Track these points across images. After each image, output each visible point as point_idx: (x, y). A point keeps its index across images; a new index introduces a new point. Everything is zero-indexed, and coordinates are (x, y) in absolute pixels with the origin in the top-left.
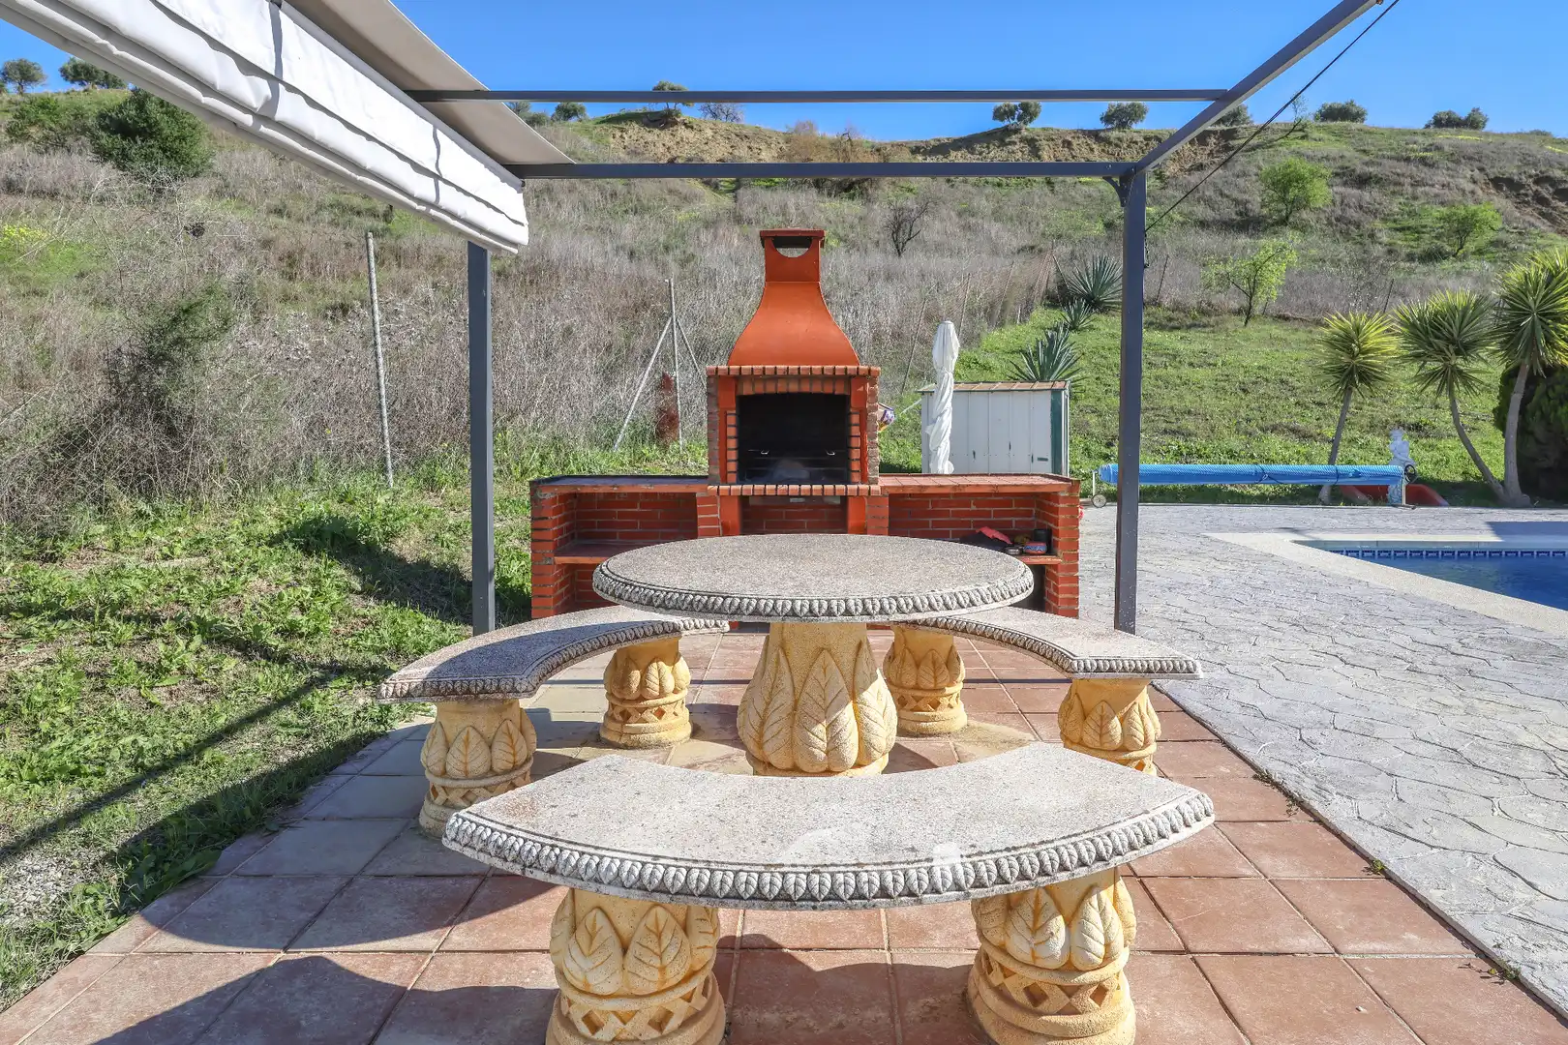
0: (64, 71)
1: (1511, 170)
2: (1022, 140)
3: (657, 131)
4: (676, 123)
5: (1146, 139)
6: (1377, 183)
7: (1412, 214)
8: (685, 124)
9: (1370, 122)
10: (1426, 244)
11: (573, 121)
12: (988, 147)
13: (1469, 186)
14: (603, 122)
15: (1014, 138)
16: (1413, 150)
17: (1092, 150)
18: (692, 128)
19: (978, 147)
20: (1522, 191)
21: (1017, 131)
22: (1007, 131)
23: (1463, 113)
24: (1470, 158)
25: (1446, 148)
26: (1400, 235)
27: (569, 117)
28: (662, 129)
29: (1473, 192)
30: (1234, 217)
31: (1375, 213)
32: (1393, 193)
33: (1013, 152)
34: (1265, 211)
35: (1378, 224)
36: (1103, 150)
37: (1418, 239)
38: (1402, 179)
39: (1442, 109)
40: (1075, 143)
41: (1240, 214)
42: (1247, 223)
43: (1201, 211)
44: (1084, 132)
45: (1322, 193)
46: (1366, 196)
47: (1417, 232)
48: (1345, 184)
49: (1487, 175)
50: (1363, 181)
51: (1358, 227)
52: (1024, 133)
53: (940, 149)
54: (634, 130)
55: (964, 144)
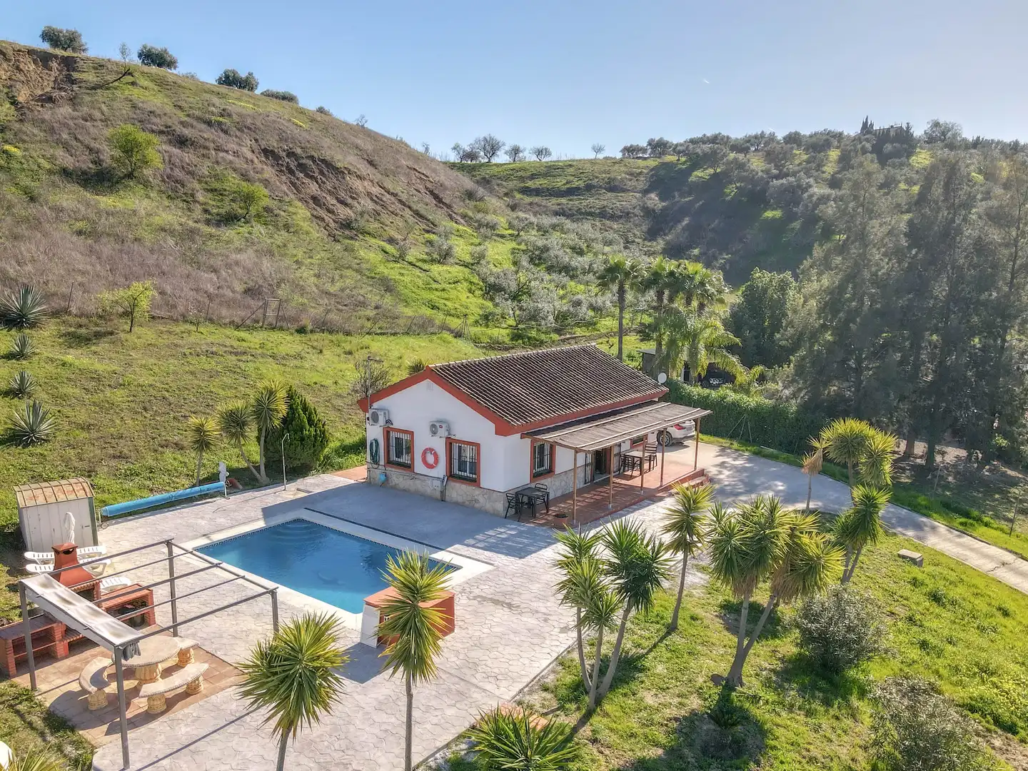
1: (273, 143)
7: (217, 177)
10: (226, 208)
13: (249, 155)
16: (213, 113)
20: (280, 162)
23: (243, 74)
24: (249, 125)
25: (235, 117)
26: (210, 195)
29: (252, 161)
30: (90, 165)
31: (193, 174)
32: (203, 156)
34: (114, 163)
35: (197, 186)
37: (222, 200)
38: (207, 144)
42: (102, 176)
43: (64, 158)
45: (155, 157)
47: (221, 195)
48: (170, 143)
49: (259, 145)
50: (182, 142)
51: (183, 186)
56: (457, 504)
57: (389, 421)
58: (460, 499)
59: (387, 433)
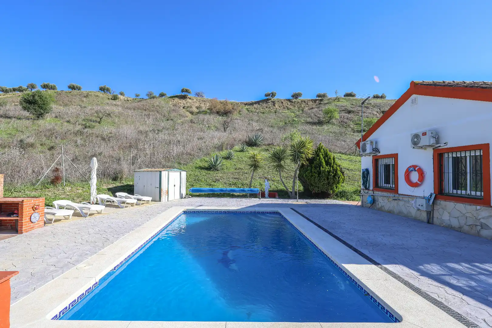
0: (41, 86)
1: (387, 109)
2: (272, 102)
3: (182, 100)
4: (187, 98)
5: (302, 101)
6: (353, 112)
7: (360, 120)
8: (189, 98)
9: (356, 97)
11: (164, 97)
12: (263, 104)
13: (375, 113)
14: (169, 98)
15: (270, 101)
16: (365, 104)
17: (288, 104)
18: (191, 99)
19: (261, 103)
21: (270, 99)
22: (268, 100)
23: (380, 95)
24: (378, 106)
25: (372, 104)
26: (356, 126)
27: (163, 96)
28: (184, 99)
29: (376, 115)
30: (317, 121)
31: (351, 120)
32: (357, 115)
34: (324, 120)
35: (351, 123)
36: (291, 104)
38: (359, 112)
39: (375, 94)
40: (284, 102)
41: (318, 120)
42: (320, 123)
43: (309, 120)
44: (287, 100)
45: (337, 115)
46: (349, 116)
47: (360, 125)
48: (345, 113)
49: (381, 110)
50: (349, 112)
51: (346, 123)
52: (272, 100)
53: (252, 104)
54: (177, 100)
55: (258, 103)
56: (449, 228)
57: (376, 150)
58: (455, 223)
59: (376, 162)
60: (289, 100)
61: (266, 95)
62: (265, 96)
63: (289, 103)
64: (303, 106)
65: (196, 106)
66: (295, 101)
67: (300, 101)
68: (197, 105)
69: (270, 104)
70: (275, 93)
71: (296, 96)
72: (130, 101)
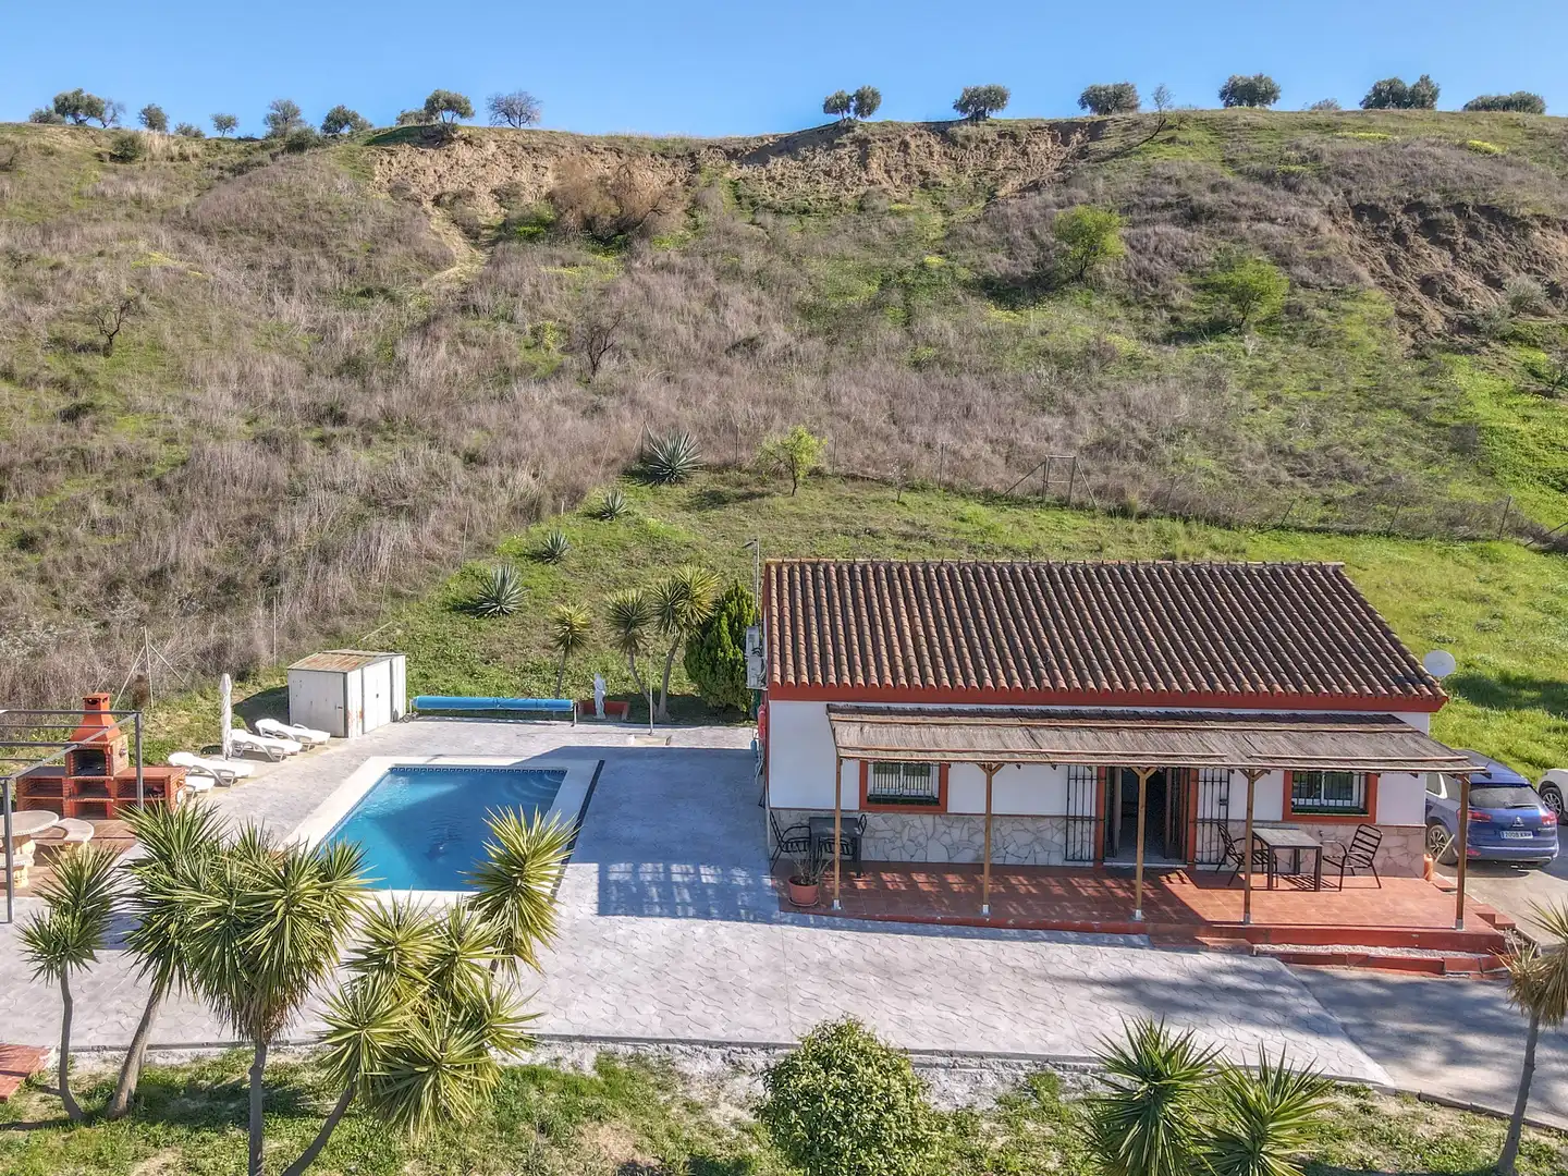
2: (855, 141)
3: (430, 151)
4: (452, 140)
5: (1002, 135)
6: (1209, 218)
8: (464, 140)
12: (814, 150)
13: (1317, 220)
14: (372, 141)
15: (845, 139)
16: (1287, 161)
17: (931, 154)
18: (471, 143)
19: (802, 151)
20: (1384, 224)
21: (849, 129)
22: (837, 129)
26: (1198, 294)
28: (437, 149)
33: (841, 159)
35: (1182, 281)
36: (945, 153)
38: (1240, 212)
40: (913, 143)
43: (995, 263)
44: (929, 126)
45: (1116, 244)
46: (1187, 238)
48: (1172, 220)
51: (1157, 283)
52: (858, 131)
53: (759, 154)
54: (405, 152)
55: (787, 146)
60: (941, 130)
61: (830, 107)
62: (827, 112)
63: (937, 148)
64: (1000, 164)
65: (496, 183)
66: (968, 138)
67: (991, 134)
68: (498, 180)
69: (847, 152)
70: (875, 95)
71: (978, 104)
72: (195, 162)
